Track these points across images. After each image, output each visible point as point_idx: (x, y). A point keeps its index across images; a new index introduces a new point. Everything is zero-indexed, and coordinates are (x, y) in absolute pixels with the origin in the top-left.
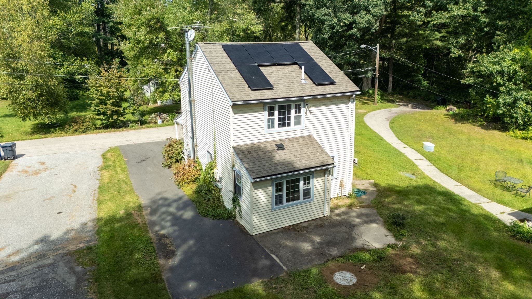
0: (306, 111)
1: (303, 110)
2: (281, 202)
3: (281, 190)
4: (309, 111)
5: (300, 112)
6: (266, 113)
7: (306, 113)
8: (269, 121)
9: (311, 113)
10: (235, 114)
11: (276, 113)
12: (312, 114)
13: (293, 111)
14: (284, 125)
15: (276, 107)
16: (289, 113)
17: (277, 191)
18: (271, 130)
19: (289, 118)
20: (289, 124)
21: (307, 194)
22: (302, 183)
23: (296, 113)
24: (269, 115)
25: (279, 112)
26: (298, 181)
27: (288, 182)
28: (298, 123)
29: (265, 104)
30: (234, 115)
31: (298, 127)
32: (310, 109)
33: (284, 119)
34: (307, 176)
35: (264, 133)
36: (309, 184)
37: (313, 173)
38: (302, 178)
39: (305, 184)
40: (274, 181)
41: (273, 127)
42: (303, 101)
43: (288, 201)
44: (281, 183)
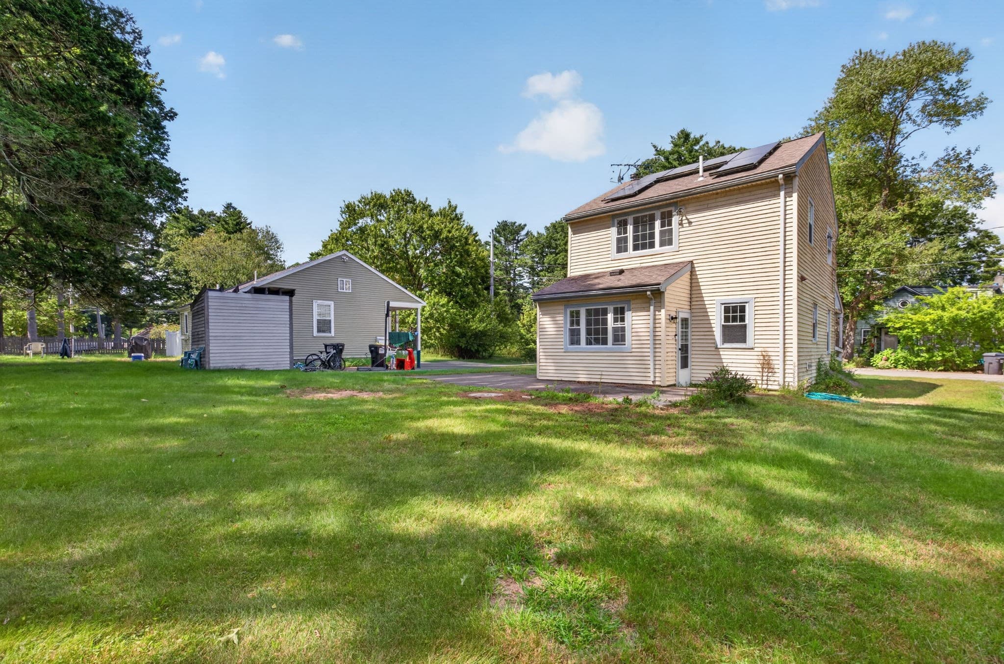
0: (682, 220)
1: (675, 220)
2: (578, 342)
3: (578, 324)
4: (687, 219)
5: (670, 224)
6: (615, 230)
7: (681, 224)
8: (619, 241)
9: (690, 223)
11: (630, 228)
12: (693, 224)
13: (658, 224)
14: (644, 247)
15: (630, 219)
16: (652, 227)
17: (572, 324)
18: (623, 255)
19: (652, 236)
20: (652, 245)
21: (619, 337)
22: (610, 317)
23: (663, 225)
24: (619, 233)
25: (634, 227)
26: (605, 312)
27: (589, 312)
28: (667, 241)
29: (614, 217)
31: (666, 248)
32: (689, 217)
33: (644, 237)
34: (619, 306)
35: (610, 259)
36: (623, 320)
37: (628, 302)
38: (611, 308)
39: (616, 320)
40: (566, 307)
41: (626, 250)
42: (675, 204)
43: (589, 343)
44: (578, 313)
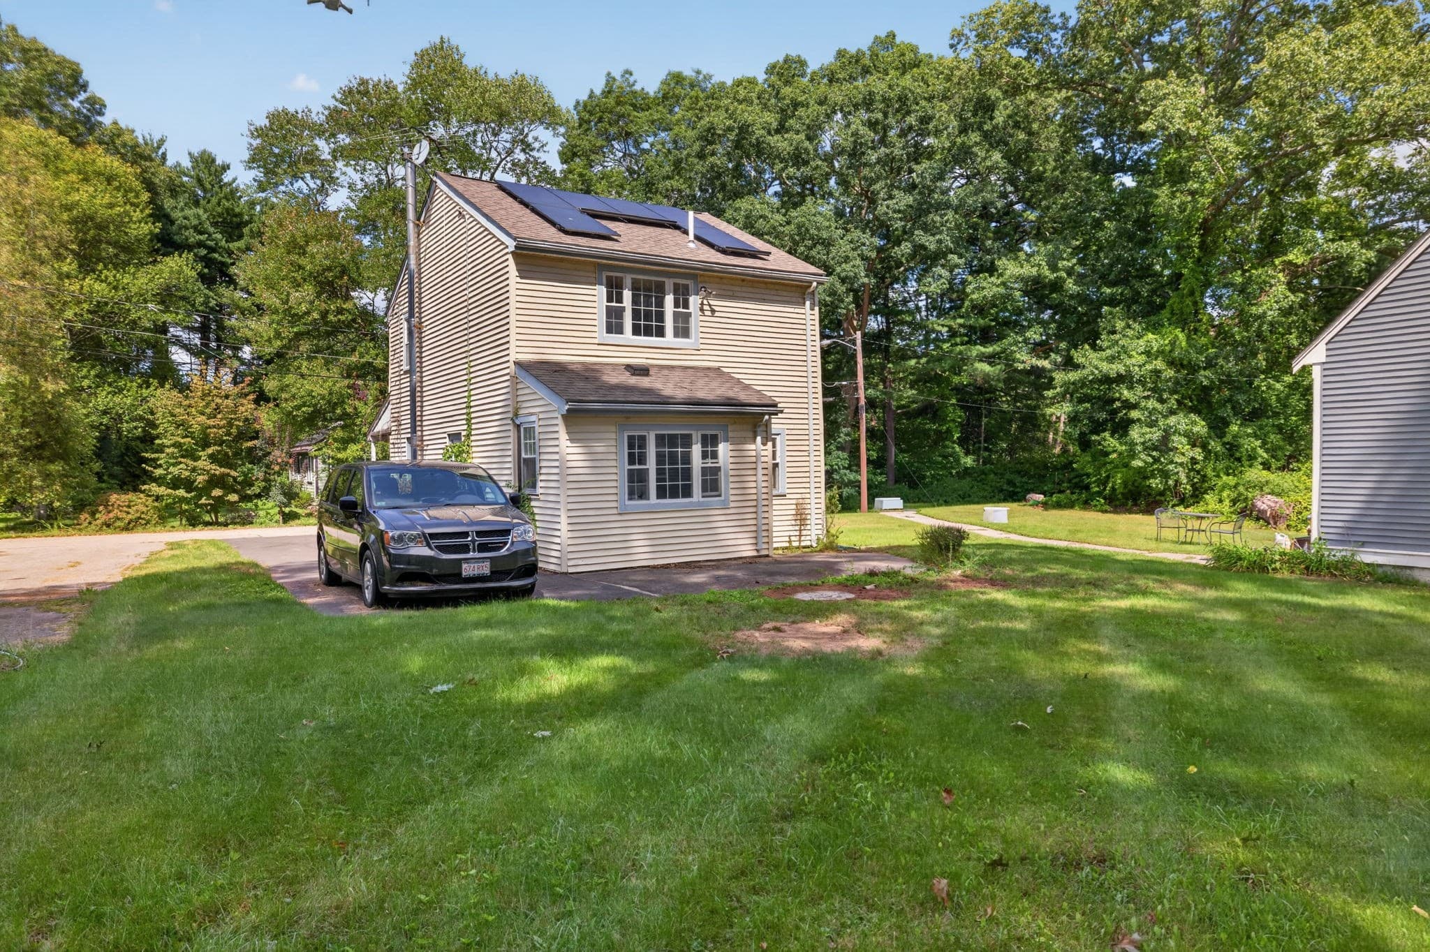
0: (702, 304)
1: (694, 301)
2: (643, 495)
3: (642, 460)
4: (710, 305)
5: (686, 306)
6: (602, 291)
7: (701, 309)
8: (609, 311)
9: (713, 311)
10: (521, 277)
11: (627, 295)
12: (717, 314)
13: (669, 300)
14: (649, 331)
15: (628, 280)
16: (660, 303)
17: (631, 459)
18: (614, 338)
19: (660, 317)
20: (660, 332)
21: (712, 484)
22: (696, 450)
23: (677, 305)
24: (609, 299)
25: (634, 296)
26: (687, 441)
27: (660, 440)
28: (682, 331)
29: (601, 267)
30: (519, 280)
31: (681, 341)
32: (712, 302)
33: (648, 316)
34: (709, 432)
35: (596, 341)
36: (715, 455)
37: (725, 428)
38: (696, 436)
39: (705, 455)
40: (622, 428)
41: (620, 331)
42: (694, 277)
43: (661, 493)
44: (643, 439)
